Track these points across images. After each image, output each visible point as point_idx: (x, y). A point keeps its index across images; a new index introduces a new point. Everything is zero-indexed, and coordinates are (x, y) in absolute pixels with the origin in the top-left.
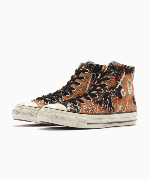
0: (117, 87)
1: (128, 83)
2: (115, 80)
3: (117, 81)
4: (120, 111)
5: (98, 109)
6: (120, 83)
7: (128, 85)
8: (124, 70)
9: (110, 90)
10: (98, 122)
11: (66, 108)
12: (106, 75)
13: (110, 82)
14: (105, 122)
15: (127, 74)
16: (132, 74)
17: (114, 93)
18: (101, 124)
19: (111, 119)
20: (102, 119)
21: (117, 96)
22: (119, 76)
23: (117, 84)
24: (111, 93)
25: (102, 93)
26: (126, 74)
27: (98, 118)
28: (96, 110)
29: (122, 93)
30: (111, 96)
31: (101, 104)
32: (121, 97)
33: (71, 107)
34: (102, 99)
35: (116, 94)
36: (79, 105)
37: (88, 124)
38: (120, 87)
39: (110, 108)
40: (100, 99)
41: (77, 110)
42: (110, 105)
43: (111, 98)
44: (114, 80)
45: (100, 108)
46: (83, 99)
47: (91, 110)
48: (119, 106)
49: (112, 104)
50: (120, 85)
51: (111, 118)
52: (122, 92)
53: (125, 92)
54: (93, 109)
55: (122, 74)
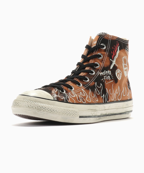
0: (111, 67)
1: (123, 62)
2: (108, 58)
3: (111, 60)
4: (115, 100)
5: (91, 96)
6: (114, 62)
7: (123, 65)
8: (118, 45)
9: (102, 71)
10: (91, 115)
11: (52, 95)
12: (96, 51)
13: (102, 61)
14: (99, 115)
15: (122, 50)
16: (127, 49)
17: (108, 75)
18: (95, 117)
19: (105, 110)
20: (95, 110)
21: (111, 79)
22: (113, 52)
23: (111, 63)
24: (104, 75)
25: (94, 76)
26: (120, 49)
27: (91, 110)
28: (88, 99)
29: (118, 76)
30: (105, 79)
31: (93, 91)
32: (116, 80)
33: (57, 94)
34: (94, 83)
35: (111, 77)
36: (67, 92)
37: (80, 117)
38: (115, 68)
39: (104, 95)
40: (91, 84)
41: (66, 99)
42: (104, 92)
43: (104, 81)
44: (106, 58)
45: (93, 96)
46: (70, 83)
47: (82, 99)
48: (114, 92)
49: (106, 90)
50: (115, 64)
51: (106, 108)
52: (118, 74)
53: (121, 74)
54: (85, 97)
55: (116, 49)
